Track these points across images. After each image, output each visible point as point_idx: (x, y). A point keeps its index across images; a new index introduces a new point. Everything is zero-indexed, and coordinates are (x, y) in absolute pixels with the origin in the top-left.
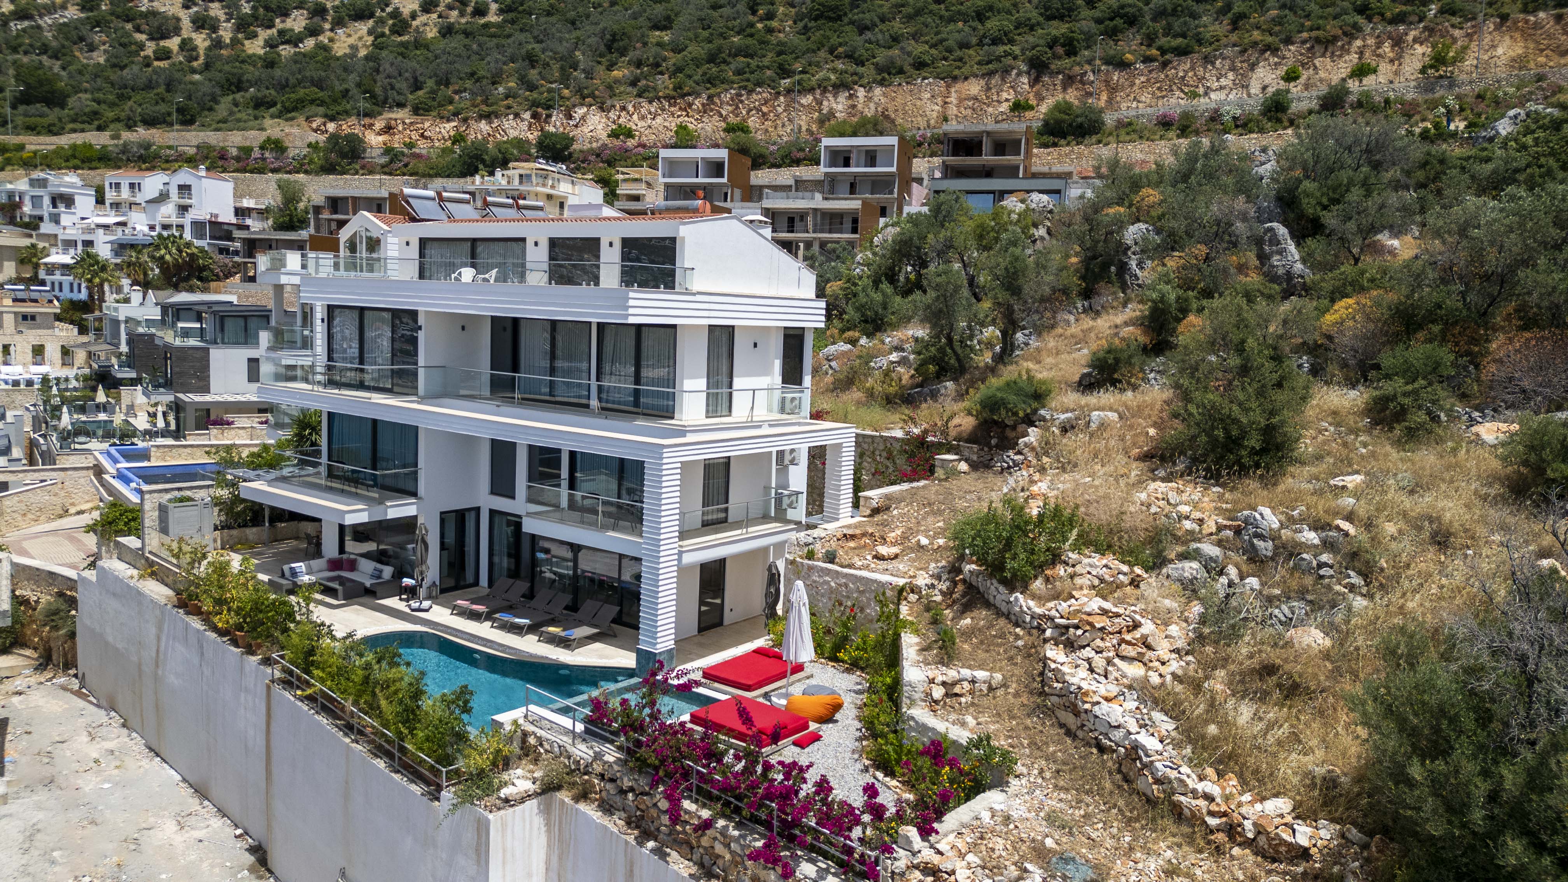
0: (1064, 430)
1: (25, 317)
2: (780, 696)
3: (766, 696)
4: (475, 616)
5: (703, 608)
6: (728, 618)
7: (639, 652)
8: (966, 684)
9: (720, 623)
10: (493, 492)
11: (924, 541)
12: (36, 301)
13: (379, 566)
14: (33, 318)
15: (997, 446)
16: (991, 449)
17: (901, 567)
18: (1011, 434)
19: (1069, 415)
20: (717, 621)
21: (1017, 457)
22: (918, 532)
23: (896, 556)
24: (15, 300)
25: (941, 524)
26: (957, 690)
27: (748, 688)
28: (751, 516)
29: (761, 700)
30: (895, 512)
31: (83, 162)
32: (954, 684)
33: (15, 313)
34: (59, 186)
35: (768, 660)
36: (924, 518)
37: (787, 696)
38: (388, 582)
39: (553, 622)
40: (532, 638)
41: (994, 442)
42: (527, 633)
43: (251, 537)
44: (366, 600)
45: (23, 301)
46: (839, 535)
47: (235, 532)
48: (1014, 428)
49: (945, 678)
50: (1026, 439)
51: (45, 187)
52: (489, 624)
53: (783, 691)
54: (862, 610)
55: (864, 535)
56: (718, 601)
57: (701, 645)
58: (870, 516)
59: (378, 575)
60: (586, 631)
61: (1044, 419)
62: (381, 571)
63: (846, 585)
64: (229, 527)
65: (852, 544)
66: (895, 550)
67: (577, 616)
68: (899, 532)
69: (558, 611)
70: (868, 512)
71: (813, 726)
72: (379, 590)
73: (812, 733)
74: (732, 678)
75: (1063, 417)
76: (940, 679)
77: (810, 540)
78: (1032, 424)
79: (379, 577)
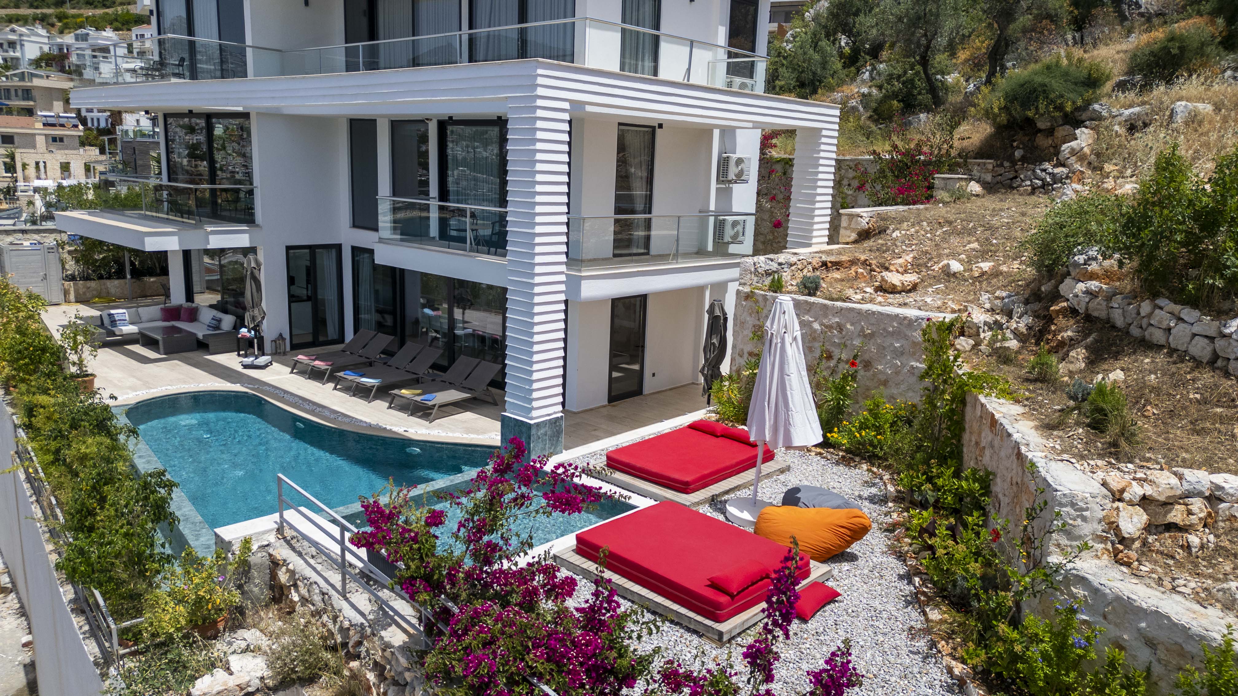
0: (1132, 128)
1: (54, 139)
2: (742, 504)
3: (715, 502)
4: (316, 375)
5: (615, 374)
6: (649, 385)
7: (506, 423)
8: (1198, 505)
9: (639, 391)
10: (355, 225)
11: (956, 266)
12: (62, 125)
13: (220, 315)
14: (61, 140)
15: (1023, 159)
16: (1014, 163)
17: (929, 300)
18: (1042, 141)
19: (1137, 109)
20: (635, 388)
21: (1057, 170)
22: (940, 256)
23: (914, 288)
24: (44, 125)
25: (975, 245)
26: (1176, 515)
27: (685, 488)
28: (681, 249)
29: (706, 510)
30: (896, 234)
31: (123, 24)
32: (1168, 504)
33: (46, 135)
34: (97, 38)
35: (713, 441)
36: (944, 240)
37: (754, 504)
38: (228, 333)
39: (414, 382)
40: (381, 405)
41: (1018, 154)
42: (376, 398)
43: (113, 291)
44: (195, 355)
45: (53, 125)
46: (816, 262)
47: (92, 284)
48: (1050, 132)
49: (1148, 490)
50: (1073, 144)
51: (86, 40)
52: (331, 385)
53: (744, 493)
54: (867, 365)
55: (854, 262)
56: (636, 367)
57: (611, 418)
58: (855, 242)
59: (216, 325)
60: (454, 395)
61: (1099, 117)
62: (220, 321)
63: (840, 328)
64: (87, 278)
65: (837, 275)
66: (911, 278)
67: (446, 376)
68: (909, 258)
69: (423, 369)
70: (854, 236)
71: (817, 570)
72: (211, 343)
73: (815, 585)
74: (654, 469)
75: (1127, 112)
76: (1137, 490)
77: (774, 266)
78: (1079, 124)
79: (217, 328)
